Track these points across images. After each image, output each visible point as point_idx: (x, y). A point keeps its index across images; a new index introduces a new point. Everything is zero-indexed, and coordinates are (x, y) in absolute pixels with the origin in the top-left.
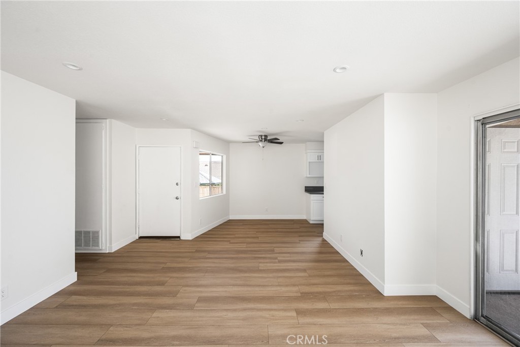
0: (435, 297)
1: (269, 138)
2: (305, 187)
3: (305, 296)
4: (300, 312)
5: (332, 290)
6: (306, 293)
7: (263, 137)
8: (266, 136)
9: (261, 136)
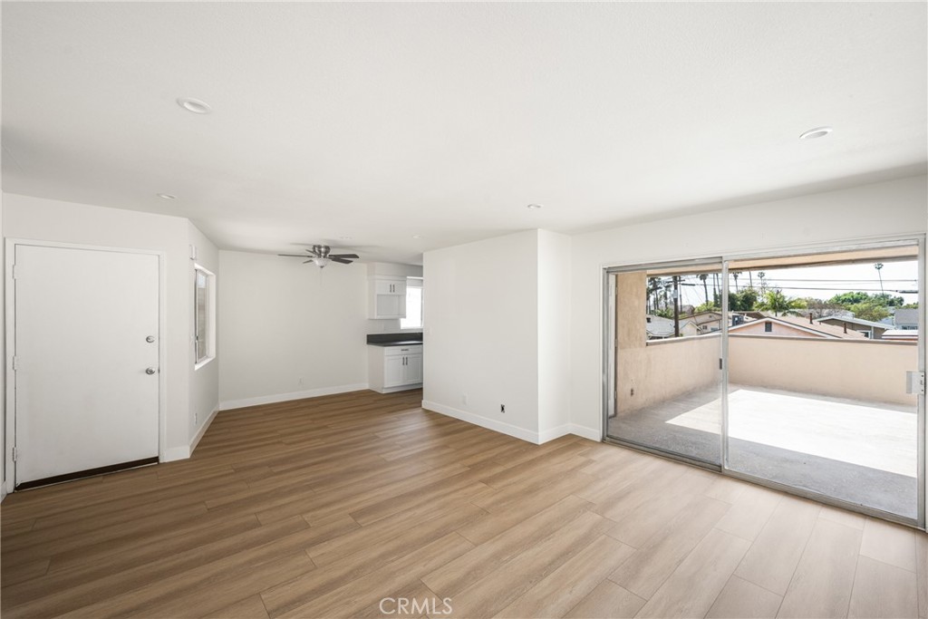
0: (570, 435)
1: (332, 252)
2: (368, 336)
3: (475, 468)
4: (487, 482)
5: (494, 454)
6: (472, 465)
7: (323, 250)
8: (327, 248)
9: (319, 247)
